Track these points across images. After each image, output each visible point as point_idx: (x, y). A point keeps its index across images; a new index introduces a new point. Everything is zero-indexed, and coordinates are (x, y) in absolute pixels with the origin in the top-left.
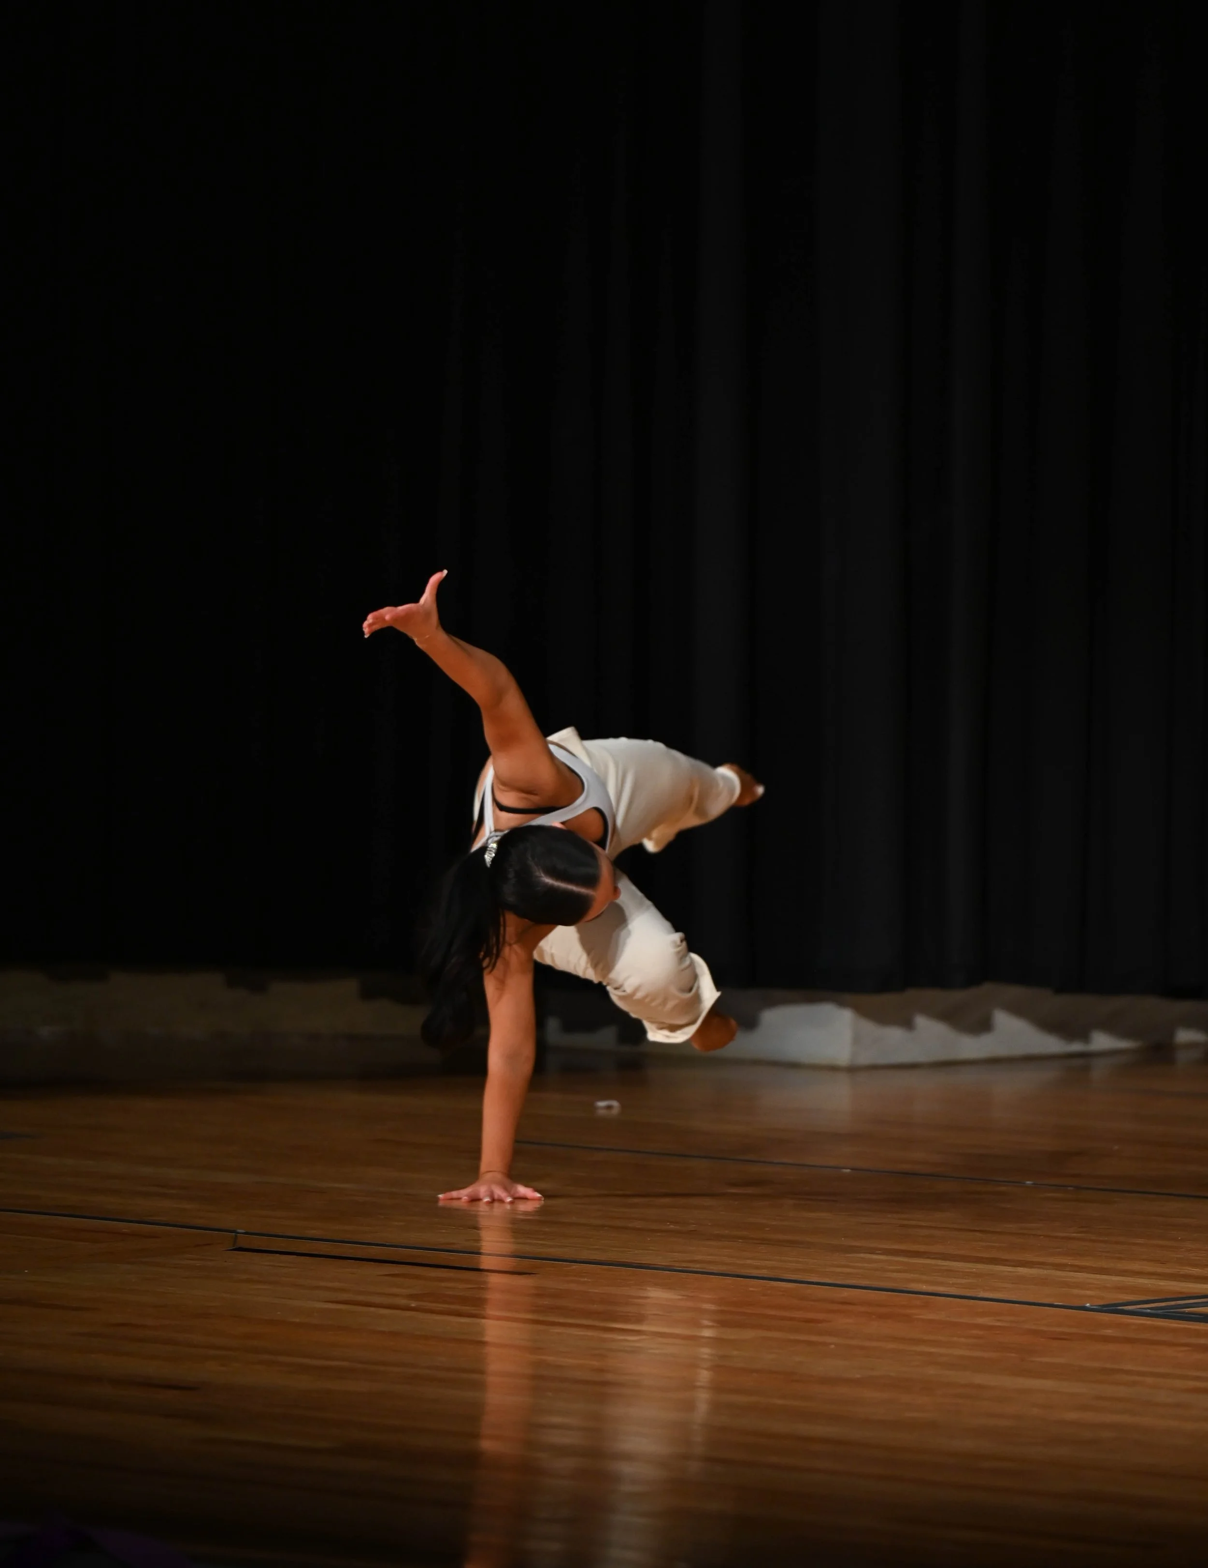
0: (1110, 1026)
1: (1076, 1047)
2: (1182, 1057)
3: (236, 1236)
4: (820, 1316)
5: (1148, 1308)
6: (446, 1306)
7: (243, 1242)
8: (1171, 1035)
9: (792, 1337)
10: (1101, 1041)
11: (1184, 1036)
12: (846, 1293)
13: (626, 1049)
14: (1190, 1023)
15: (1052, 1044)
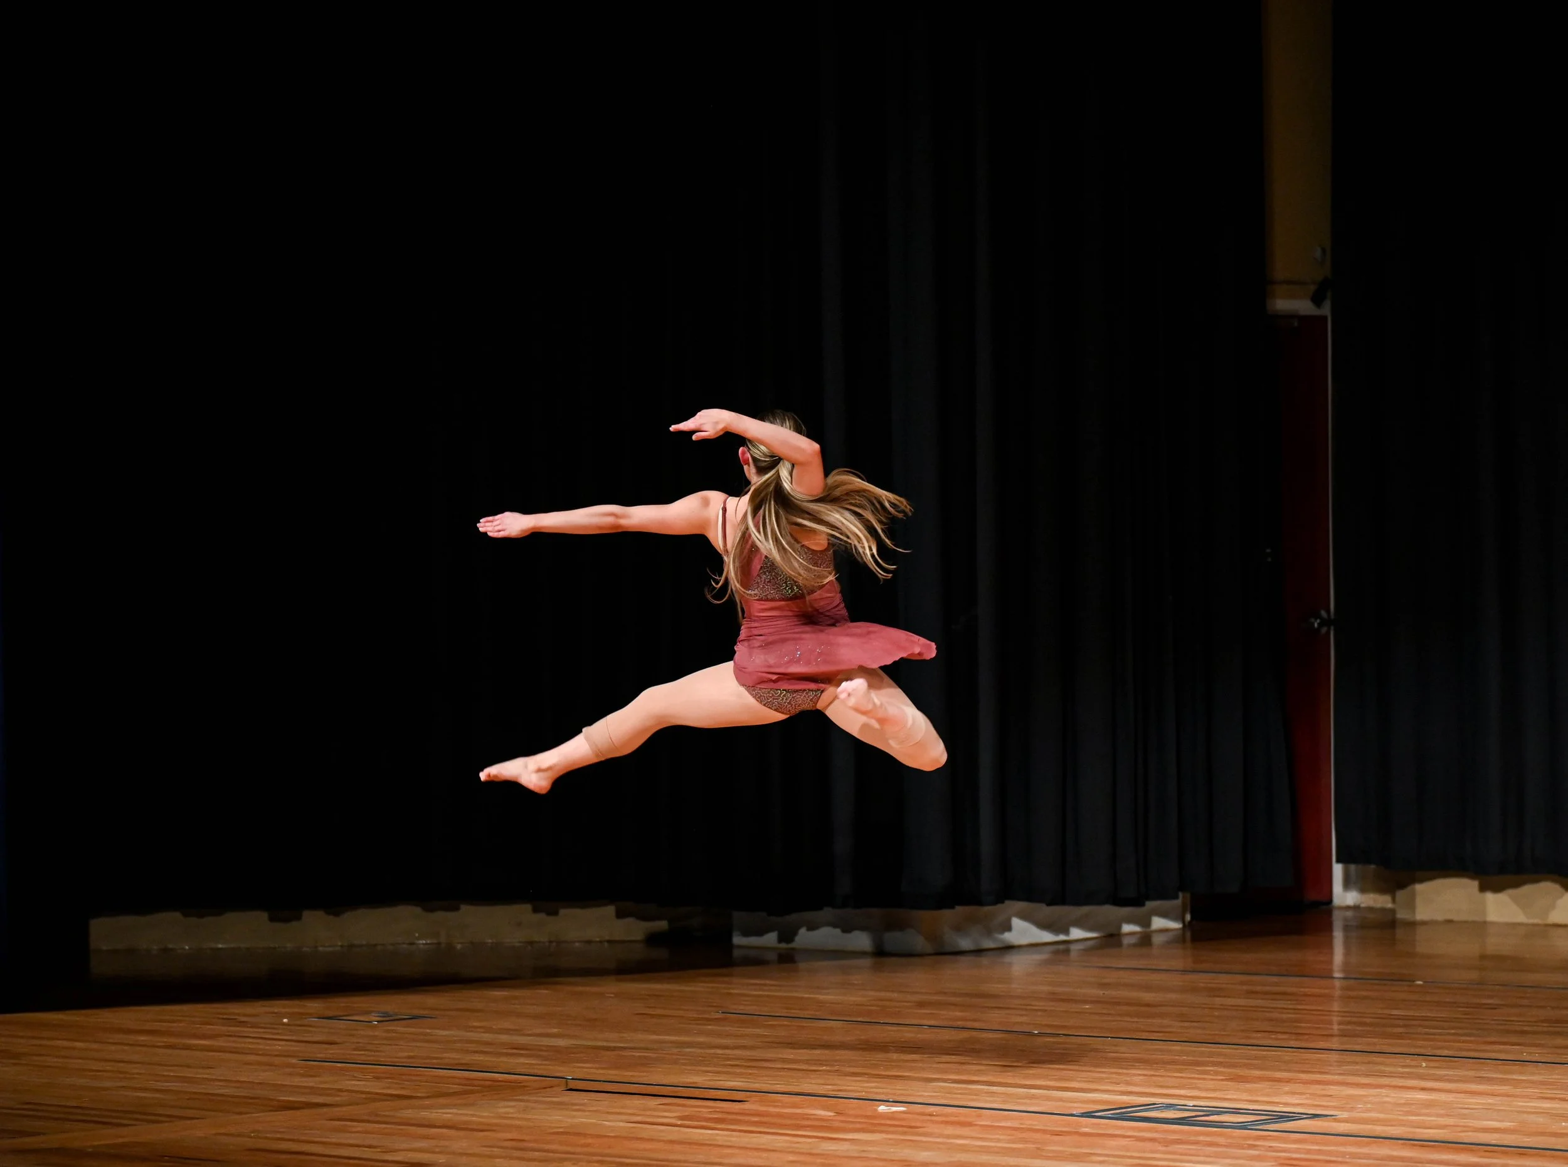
0: (1080, 924)
1: (1062, 937)
2: (1126, 941)
3: (567, 1081)
4: (918, 1124)
5: (1111, 1114)
6: (696, 1123)
7: (572, 1084)
8: (1120, 927)
9: (902, 1137)
10: (1076, 933)
11: (1127, 928)
12: (931, 1109)
13: (783, 945)
14: (1130, 921)
15: (1047, 937)
